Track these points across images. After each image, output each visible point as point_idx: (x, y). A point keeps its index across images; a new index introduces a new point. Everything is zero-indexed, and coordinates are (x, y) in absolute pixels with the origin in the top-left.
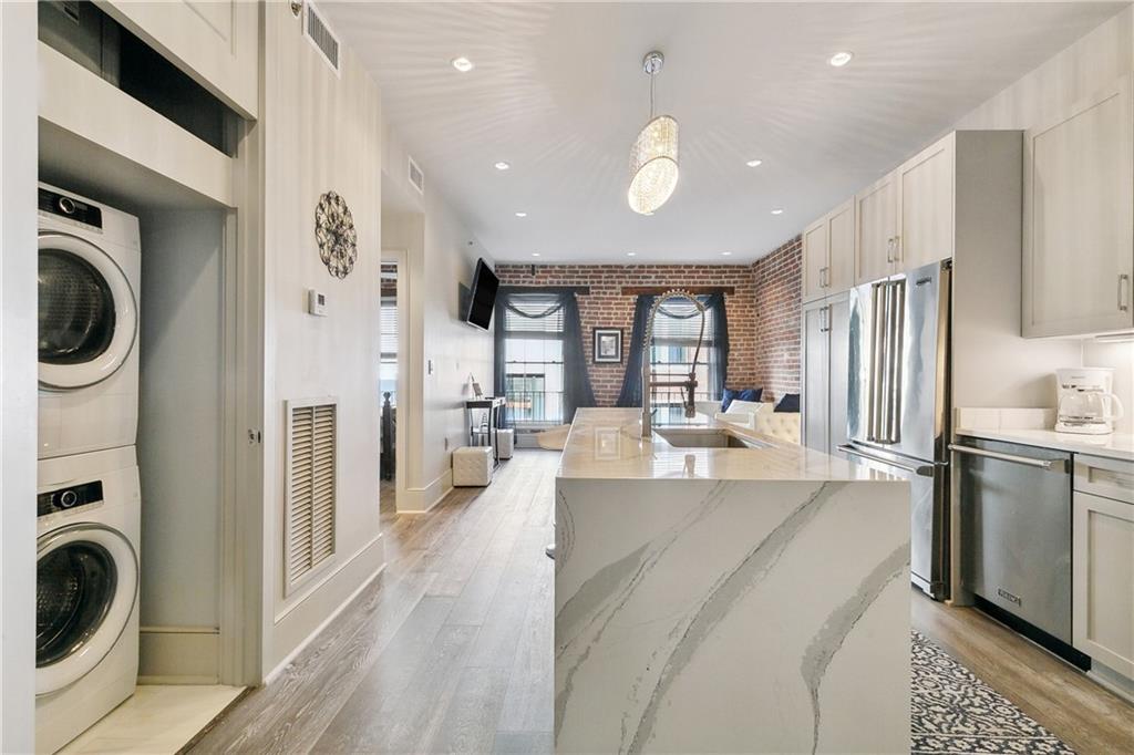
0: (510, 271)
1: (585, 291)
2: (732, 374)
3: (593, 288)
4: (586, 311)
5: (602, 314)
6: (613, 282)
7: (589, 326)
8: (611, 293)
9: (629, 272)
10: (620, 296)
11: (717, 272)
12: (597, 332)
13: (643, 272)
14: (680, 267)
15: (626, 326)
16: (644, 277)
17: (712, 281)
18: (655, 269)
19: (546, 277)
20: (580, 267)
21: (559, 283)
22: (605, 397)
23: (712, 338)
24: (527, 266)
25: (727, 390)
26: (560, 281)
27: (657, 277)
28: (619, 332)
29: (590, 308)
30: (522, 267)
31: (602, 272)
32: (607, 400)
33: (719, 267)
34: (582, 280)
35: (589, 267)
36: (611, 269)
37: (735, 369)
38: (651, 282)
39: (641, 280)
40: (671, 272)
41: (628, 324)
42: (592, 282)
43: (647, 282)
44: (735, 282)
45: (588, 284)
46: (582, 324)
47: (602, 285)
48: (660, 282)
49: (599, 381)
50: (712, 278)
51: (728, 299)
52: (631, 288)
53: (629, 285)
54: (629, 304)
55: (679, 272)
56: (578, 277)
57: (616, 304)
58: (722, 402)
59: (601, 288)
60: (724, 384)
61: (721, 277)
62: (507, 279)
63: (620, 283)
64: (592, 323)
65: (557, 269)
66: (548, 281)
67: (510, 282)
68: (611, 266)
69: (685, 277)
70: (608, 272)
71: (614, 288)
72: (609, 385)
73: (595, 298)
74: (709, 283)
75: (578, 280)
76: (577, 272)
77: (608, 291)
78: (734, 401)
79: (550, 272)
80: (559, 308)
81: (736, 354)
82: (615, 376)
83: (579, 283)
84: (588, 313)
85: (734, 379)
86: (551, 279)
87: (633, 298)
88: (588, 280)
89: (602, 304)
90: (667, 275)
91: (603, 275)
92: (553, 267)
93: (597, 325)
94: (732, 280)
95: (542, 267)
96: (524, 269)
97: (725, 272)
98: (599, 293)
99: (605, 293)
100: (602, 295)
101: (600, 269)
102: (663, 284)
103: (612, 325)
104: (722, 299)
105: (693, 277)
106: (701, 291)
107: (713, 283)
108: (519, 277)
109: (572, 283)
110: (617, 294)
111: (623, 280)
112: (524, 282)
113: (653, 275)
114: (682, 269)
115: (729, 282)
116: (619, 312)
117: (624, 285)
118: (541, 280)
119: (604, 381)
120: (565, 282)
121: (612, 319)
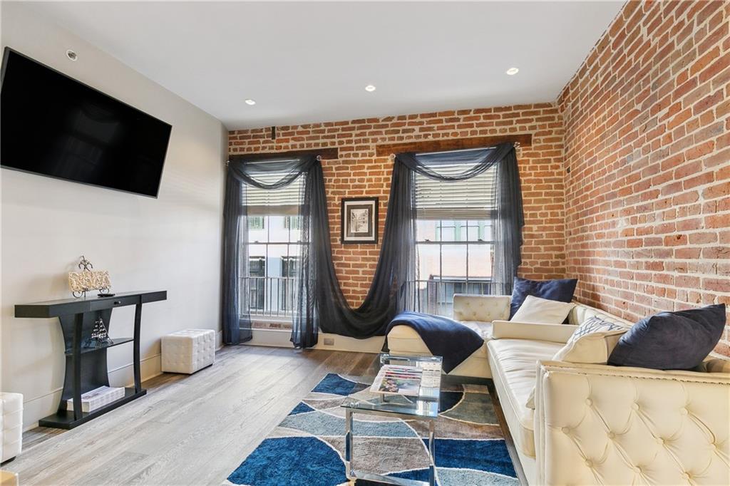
0: (249, 137)
1: (332, 154)
2: (530, 257)
3: (342, 149)
4: (334, 178)
5: (353, 181)
6: (366, 141)
7: (337, 196)
8: (364, 155)
9: (386, 126)
10: (374, 157)
11: (505, 116)
12: (347, 203)
13: (404, 124)
14: (453, 113)
15: (382, 194)
16: (404, 131)
17: (498, 128)
18: (418, 119)
19: (287, 141)
20: (327, 124)
21: (302, 146)
22: (356, 285)
23: (497, 206)
24: (267, 129)
25: (520, 279)
26: (305, 144)
27: (421, 130)
28: (373, 203)
29: (339, 175)
30: (261, 130)
31: (353, 129)
32: (359, 289)
33: (508, 108)
34: (328, 141)
35: (337, 124)
36: (361, 123)
37: (532, 249)
38: (415, 136)
39: (401, 135)
40: (441, 121)
41: (384, 191)
42: (341, 143)
43: (410, 137)
44: (533, 128)
45: (337, 146)
46: (329, 195)
47: (353, 145)
48: (426, 136)
49: (348, 266)
50: (498, 124)
51: (521, 152)
52: (389, 146)
53: (387, 142)
54: (386, 167)
55: (451, 120)
56: (324, 137)
57: (369, 168)
58: (511, 297)
59: (351, 149)
60: (516, 270)
61: (511, 123)
62: (246, 146)
63: (375, 140)
64: (339, 193)
65: (300, 129)
66: (290, 145)
67: (249, 149)
68: (363, 121)
69: (459, 127)
70: (359, 128)
71: (367, 148)
72: (361, 270)
73: (345, 162)
74: (494, 131)
75: (325, 140)
76: (323, 131)
77: (360, 152)
78: (529, 299)
79: (292, 134)
80: (300, 173)
81: (535, 227)
82: (367, 259)
83: (325, 144)
84: (336, 181)
85: (532, 264)
86: (292, 142)
87: (390, 159)
88: (336, 140)
89: (353, 168)
90: (435, 126)
91: (354, 133)
92: (295, 127)
93: (347, 196)
94: (527, 125)
95: (283, 128)
96: (264, 133)
97: (518, 115)
98: (348, 155)
99: (356, 155)
100: (352, 158)
101: (350, 125)
102: (430, 138)
103: (364, 195)
104: (513, 152)
105: (471, 126)
106: (483, 142)
107: (499, 131)
108: (258, 142)
109: (317, 145)
110: (371, 155)
111: (378, 137)
112: (264, 148)
113: (417, 128)
114: (456, 116)
115: (523, 128)
116: (373, 177)
117: (380, 142)
118: (283, 145)
119: (355, 266)
120: (309, 145)
121: (365, 187)
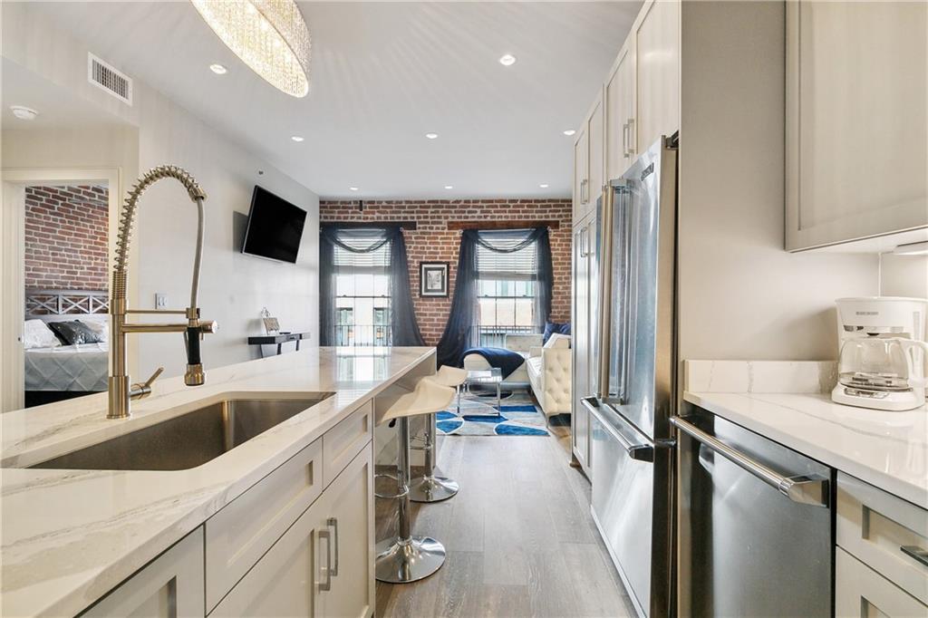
0: (338, 207)
1: (412, 226)
2: (557, 308)
3: (420, 223)
4: (413, 246)
5: (429, 248)
6: (439, 217)
7: (416, 260)
8: (438, 228)
9: (456, 207)
10: (446, 231)
11: (542, 206)
12: (424, 266)
13: (469, 207)
14: (505, 201)
15: (452, 260)
16: (469, 212)
17: (537, 215)
18: (480, 204)
19: (373, 213)
20: (407, 202)
21: (386, 218)
22: (432, 330)
23: (536, 272)
24: (355, 202)
25: (550, 322)
26: (388, 217)
27: (482, 212)
28: (445, 266)
29: (417, 243)
30: (350, 203)
31: (429, 207)
32: (434, 333)
33: (544, 201)
34: (409, 215)
35: (416, 202)
36: (436, 204)
37: (560, 303)
38: (476, 216)
39: (467, 214)
40: (496, 206)
41: (454, 258)
42: (419, 218)
43: (474, 217)
44: (560, 216)
45: (415, 220)
46: (409, 259)
47: (429, 220)
48: (485, 217)
49: (425, 315)
50: (537, 212)
51: (552, 233)
52: (457, 223)
53: (456, 220)
54: (455, 238)
55: (504, 206)
56: (404, 212)
57: (441, 239)
58: (544, 335)
59: (428, 223)
60: (548, 316)
61: (545, 212)
62: (336, 215)
63: (447, 218)
64: (417, 257)
65: (384, 204)
66: (376, 216)
67: (339, 218)
68: (437, 202)
69: (510, 212)
70: (434, 207)
71: (441, 223)
72: (435, 318)
73: (421, 233)
74: (535, 217)
75: (406, 215)
76: (404, 207)
77: (435, 226)
78: (554, 334)
79: (378, 207)
80: (385, 242)
81: (561, 287)
82: (441, 310)
83: (405, 218)
84: (415, 248)
85: (559, 312)
86: (377, 214)
87: (459, 233)
88: (415, 215)
89: (429, 238)
90: (493, 210)
91: (429, 210)
92: (381, 202)
93: (424, 260)
94: (557, 214)
95: (369, 202)
96: (352, 205)
97: (550, 206)
98: (425, 228)
99: (432, 228)
100: (428, 230)
101: (426, 204)
102: (489, 219)
103: (438, 260)
104: (547, 233)
105: (518, 212)
106: (526, 225)
107: (538, 217)
108: (347, 212)
109: (400, 218)
110: (443, 229)
111: (449, 215)
112: (352, 218)
113: (479, 210)
114: (507, 203)
115: (554, 216)
116: (445, 246)
117: (450, 220)
118: (370, 216)
119: (431, 315)
120: (392, 218)
121: (438, 253)
